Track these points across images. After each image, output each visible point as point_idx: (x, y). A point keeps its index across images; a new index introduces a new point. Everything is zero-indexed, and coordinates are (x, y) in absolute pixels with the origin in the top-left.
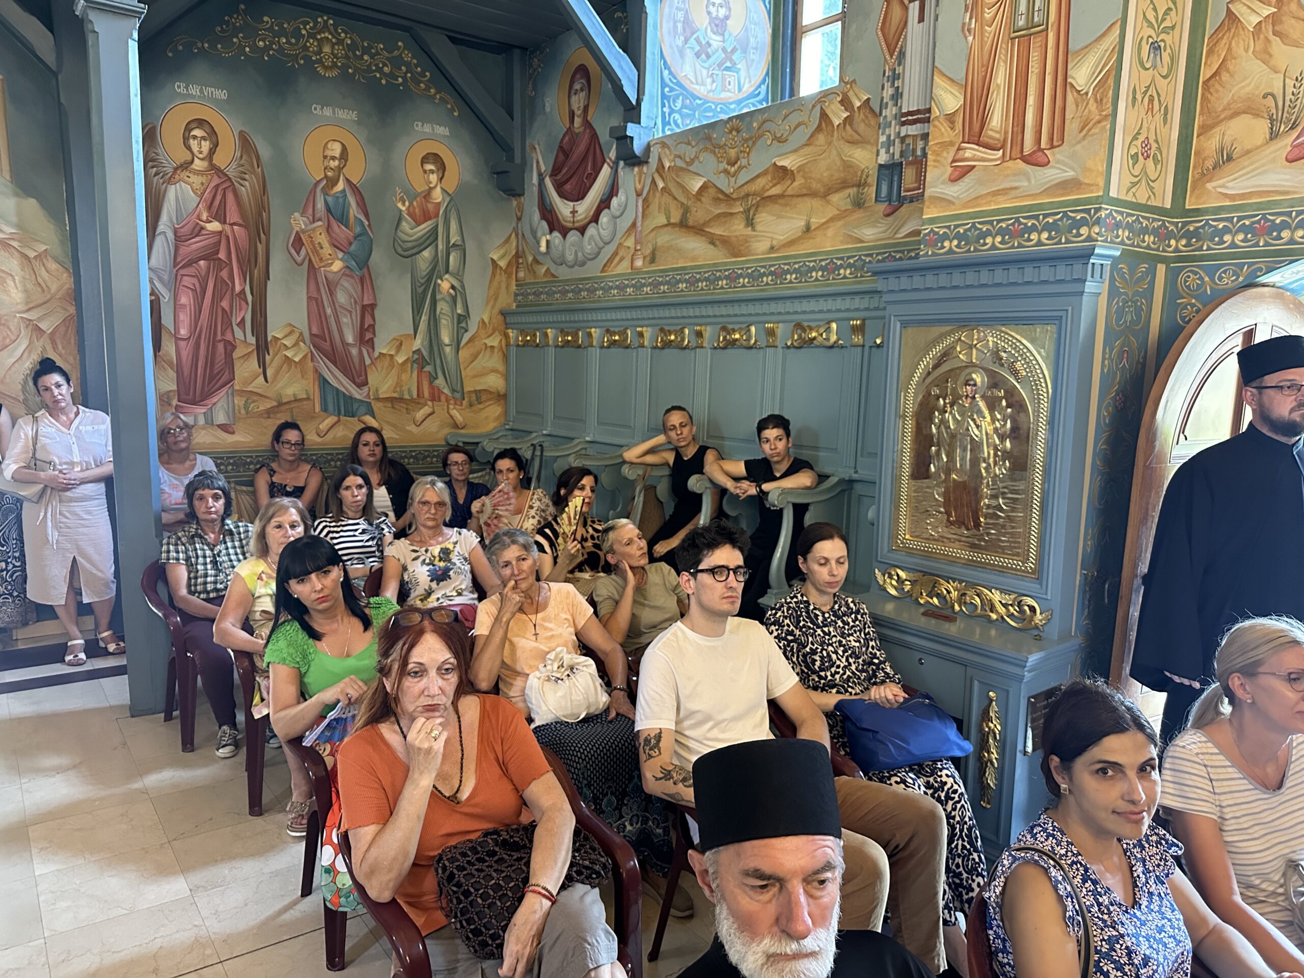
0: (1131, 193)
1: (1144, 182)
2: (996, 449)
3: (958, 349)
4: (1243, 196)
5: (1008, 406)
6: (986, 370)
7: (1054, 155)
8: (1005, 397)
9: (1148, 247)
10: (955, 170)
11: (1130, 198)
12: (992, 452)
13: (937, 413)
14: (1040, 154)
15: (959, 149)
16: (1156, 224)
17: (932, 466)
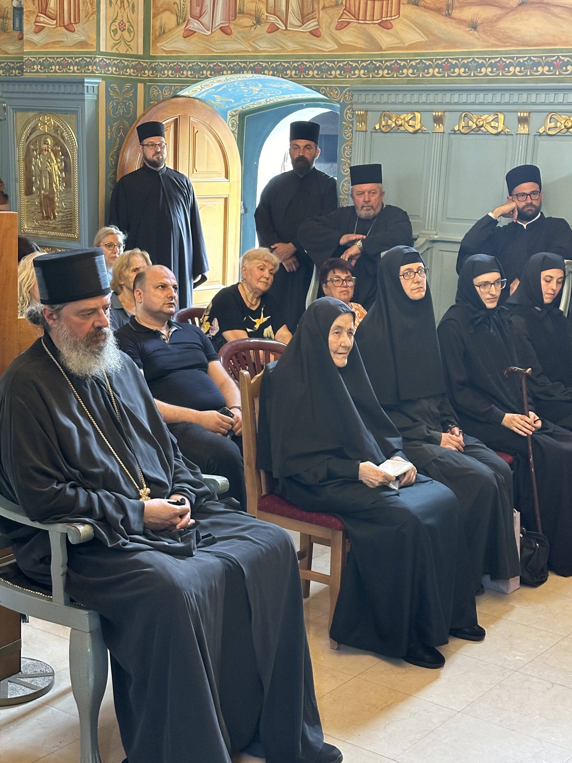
0: (114, 49)
1: (122, 42)
2: (59, 177)
3: (39, 125)
4: (170, 52)
5: (62, 155)
6: (52, 137)
7: (76, 27)
8: (61, 151)
9: (130, 75)
10: (36, 27)
11: (114, 51)
12: (58, 179)
13: (33, 159)
14: (71, 25)
15: (37, 16)
16: (134, 63)
17: (34, 188)
